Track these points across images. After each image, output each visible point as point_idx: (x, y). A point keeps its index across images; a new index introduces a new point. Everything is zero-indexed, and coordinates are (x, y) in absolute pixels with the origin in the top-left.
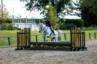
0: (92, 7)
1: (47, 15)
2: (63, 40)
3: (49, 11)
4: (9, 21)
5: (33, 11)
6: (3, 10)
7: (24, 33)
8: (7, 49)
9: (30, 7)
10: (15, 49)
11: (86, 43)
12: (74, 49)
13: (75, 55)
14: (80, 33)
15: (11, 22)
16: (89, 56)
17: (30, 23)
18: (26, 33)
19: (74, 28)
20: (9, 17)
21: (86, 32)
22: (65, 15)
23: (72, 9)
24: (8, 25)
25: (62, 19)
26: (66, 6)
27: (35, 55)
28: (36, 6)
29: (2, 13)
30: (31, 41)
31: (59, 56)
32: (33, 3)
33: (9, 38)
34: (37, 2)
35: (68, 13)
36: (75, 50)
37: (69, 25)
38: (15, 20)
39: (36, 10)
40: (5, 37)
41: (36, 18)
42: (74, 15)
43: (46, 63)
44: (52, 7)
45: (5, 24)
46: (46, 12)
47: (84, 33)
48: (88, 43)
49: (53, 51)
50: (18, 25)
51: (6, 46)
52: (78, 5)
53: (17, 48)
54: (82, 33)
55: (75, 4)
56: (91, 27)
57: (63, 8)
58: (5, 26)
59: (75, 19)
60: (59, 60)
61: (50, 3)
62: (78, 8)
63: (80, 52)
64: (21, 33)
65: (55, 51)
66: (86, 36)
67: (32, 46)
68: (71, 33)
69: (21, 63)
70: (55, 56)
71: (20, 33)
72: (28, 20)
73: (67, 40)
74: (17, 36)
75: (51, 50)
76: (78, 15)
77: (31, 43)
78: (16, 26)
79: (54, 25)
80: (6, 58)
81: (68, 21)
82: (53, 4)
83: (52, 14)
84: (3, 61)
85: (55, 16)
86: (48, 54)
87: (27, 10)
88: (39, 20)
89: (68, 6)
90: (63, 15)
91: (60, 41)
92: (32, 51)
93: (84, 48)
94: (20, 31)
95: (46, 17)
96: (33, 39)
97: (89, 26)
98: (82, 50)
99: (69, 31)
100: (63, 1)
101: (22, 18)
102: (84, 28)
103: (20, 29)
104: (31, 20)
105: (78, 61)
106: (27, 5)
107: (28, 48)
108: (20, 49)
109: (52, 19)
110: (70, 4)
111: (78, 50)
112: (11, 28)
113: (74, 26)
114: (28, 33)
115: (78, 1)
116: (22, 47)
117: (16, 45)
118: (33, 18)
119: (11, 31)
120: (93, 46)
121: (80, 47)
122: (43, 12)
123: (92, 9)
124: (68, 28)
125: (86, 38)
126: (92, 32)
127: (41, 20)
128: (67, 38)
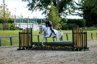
0: (94, 7)
1: (49, 15)
2: (65, 40)
3: (51, 10)
4: (11, 21)
5: (35, 11)
6: (5, 10)
7: (26, 33)
8: (9, 49)
9: (32, 7)
10: (17, 49)
11: (88, 43)
12: (75, 49)
13: (77, 55)
14: (82, 33)
15: (13, 22)
16: (91, 56)
17: (32, 23)
18: (28, 33)
19: (76, 28)
20: (11, 17)
21: (88, 32)
22: (67, 15)
23: (74, 9)
24: (10, 25)
25: (64, 19)
26: (68, 6)
27: (37, 55)
28: (37, 6)
29: (4, 13)
30: (33, 41)
31: (61, 56)
32: (35, 3)
33: (11, 38)
34: (39, 2)
35: (70, 13)
36: (77, 50)
37: (71, 25)
38: (17, 20)
39: (38, 10)
40: (7, 37)
41: (38, 18)
42: (75, 15)
43: (48, 63)
44: (54, 7)
45: (6, 24)
46: (48, 12)
47: (86, 33)
48: (90, 43)
49: (54, 51)
50: (19, 25)
51: (8, 46)
52: (80, 5)
53: (19, 48)
54: (84, 33)
55: (77, 4)
56: (93, 27)
57: (65, 8)
58: (7, 26)
59: (77, 19)
60: (60, 60)
61: (52, 3)
62: (80, 8)
63: (82, 52)
64: (23, 33)
65: (57, 51)
66: (87, 35)
67: (34, 46)
68: (73, 33)
69: (23, 63)
70: (57, 56)
71: (21, 33)
72: (30, 20)
73: (69, 40)
74: (18, 36)
75: (53, 50)
76: (80, 15)
77: (33, 43)
78: (18, 26)
79: (56, 25)
80: (8, 58)
81: (70, 21)
82: (55, 4)
83: (54, 14)
84: (5, 61)
85: (57, 16)
86: (50, 54)
87: (29, 10)
88: (40, 20)
89: (70, 6)
90: (65, 15)
91: (61, 41)
92: (33, 52)
93: (86, 48)
94: (22, 31)
95: (48, 17)
96: (35, 40)
97: (91, 26)
98: (83, 50)
99: (71, 31)
100: (65, 1)
101: (23, 18)
102: (86, 28)
103: (22, 29)
104: (33, 20)
105: (80, 61)
106: (28, 5)
107: (29, 48)
108: (22, 49)
109: (54, 19)
110: (72, 4)
111: (80, 50)
112: (13, 28)
113: (76, 26)
114: (30, 33)
115: (80, 1)
116: (23, 47)
117: (18, 45)
118: (35, 18)
119: (12, 31)
120: (95, 46)
121: (82, 47)
122: (45, 12)
123: (94, 9)
124: (70, 28)
125: (87, 38)
126: (94, 32)
127: (43, 20)
128: (69, 38)
